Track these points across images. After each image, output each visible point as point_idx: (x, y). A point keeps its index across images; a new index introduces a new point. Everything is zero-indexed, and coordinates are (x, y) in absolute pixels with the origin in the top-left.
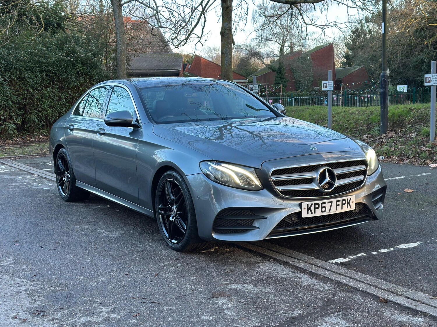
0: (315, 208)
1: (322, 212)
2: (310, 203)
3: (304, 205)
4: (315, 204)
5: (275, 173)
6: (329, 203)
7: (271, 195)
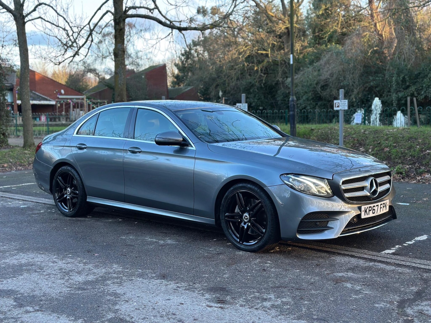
0: (369, 211)
1: (373, 213)
2: (366, 206)
3: (363, 208)
4: (369, 207)
5: (344, 183)
6: (377, 206)
7: (341, 201)
